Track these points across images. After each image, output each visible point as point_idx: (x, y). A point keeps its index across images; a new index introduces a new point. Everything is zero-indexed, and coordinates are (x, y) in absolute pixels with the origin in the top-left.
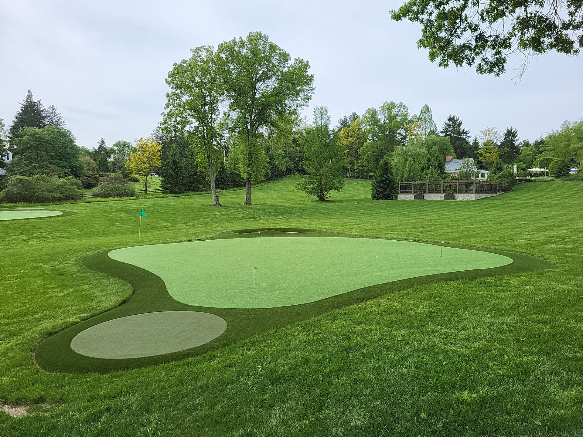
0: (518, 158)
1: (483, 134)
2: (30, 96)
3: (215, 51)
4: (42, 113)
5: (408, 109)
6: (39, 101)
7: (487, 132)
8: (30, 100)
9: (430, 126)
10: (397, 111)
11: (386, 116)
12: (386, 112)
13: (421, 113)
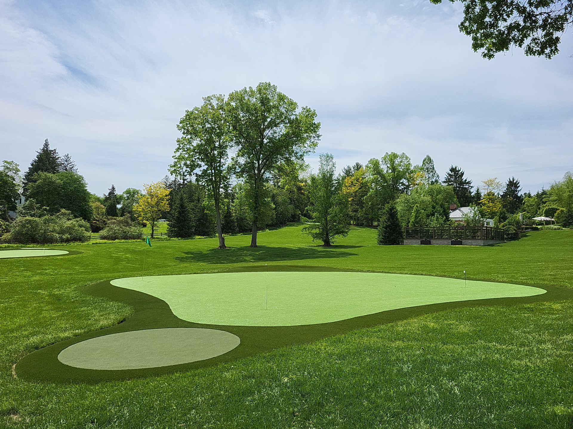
0: (522, 208)
1: (485, 184)
2: (46, 145)
3: (226, 99)
4: (57, 161)
5: (410, 159)
6: (55, 150)
7: (490, 183)
8: (47, 148)
9: (432, 176)
10: (399, 161)
11: (389, 166)
12: (388, 162)
13: (424, 163)
